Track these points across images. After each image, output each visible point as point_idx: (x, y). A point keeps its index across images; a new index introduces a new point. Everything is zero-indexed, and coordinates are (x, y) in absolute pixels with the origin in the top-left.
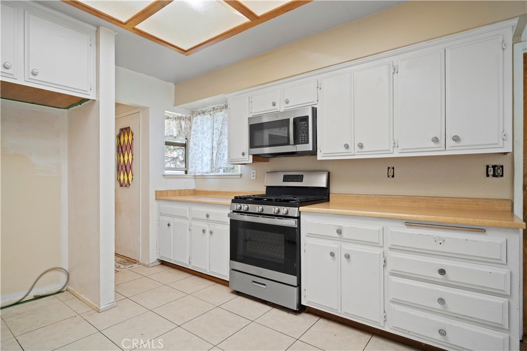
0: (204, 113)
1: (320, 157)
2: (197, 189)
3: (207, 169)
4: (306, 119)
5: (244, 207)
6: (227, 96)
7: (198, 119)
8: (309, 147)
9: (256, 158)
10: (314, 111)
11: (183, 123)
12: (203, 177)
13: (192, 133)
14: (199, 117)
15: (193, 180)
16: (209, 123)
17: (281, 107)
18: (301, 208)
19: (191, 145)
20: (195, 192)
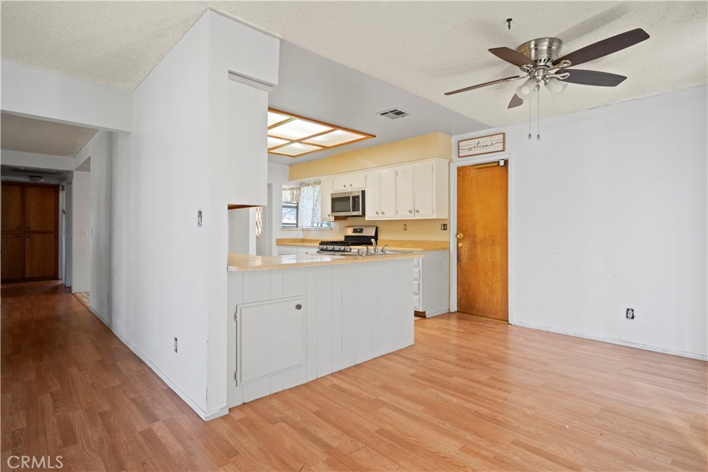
0: (308, 185)
1: (367, 218)
2: (305, 238)
3: (309, 224)
4: (358, 197)
5: (325, 247)
6: (320, 178)
7: (304, 189)
8: (360, 213)
9: (337, 218)
10: (363, 192)
11: (295, 192)
12: (308, 230)
13: (301, 199)
14: (305, 188)
15: (301, 232)
16: (312, 192)
17: (348, 189)
18: (351, 247)
19: (300, 207)
20: (303, 241)
